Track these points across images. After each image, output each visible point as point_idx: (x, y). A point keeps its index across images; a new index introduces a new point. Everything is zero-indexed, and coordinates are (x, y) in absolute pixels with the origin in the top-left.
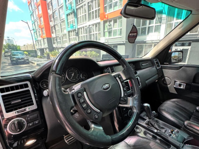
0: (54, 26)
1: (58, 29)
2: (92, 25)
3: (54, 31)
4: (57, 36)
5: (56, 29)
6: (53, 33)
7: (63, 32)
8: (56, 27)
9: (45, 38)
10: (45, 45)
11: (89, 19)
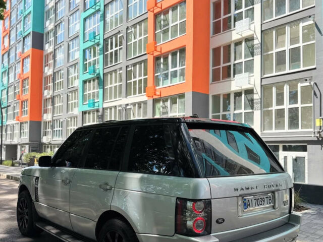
0: (53, 98)
1: (61, 104)
2: (131, 104)
3: (50, 107)
4: (54, 118)
5: (56, 105)
6: (46, 112)
7: (70, 112)
8: (56, 99)
9: (26, 122)
10: (22, 138)
11: (128, 94)
